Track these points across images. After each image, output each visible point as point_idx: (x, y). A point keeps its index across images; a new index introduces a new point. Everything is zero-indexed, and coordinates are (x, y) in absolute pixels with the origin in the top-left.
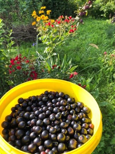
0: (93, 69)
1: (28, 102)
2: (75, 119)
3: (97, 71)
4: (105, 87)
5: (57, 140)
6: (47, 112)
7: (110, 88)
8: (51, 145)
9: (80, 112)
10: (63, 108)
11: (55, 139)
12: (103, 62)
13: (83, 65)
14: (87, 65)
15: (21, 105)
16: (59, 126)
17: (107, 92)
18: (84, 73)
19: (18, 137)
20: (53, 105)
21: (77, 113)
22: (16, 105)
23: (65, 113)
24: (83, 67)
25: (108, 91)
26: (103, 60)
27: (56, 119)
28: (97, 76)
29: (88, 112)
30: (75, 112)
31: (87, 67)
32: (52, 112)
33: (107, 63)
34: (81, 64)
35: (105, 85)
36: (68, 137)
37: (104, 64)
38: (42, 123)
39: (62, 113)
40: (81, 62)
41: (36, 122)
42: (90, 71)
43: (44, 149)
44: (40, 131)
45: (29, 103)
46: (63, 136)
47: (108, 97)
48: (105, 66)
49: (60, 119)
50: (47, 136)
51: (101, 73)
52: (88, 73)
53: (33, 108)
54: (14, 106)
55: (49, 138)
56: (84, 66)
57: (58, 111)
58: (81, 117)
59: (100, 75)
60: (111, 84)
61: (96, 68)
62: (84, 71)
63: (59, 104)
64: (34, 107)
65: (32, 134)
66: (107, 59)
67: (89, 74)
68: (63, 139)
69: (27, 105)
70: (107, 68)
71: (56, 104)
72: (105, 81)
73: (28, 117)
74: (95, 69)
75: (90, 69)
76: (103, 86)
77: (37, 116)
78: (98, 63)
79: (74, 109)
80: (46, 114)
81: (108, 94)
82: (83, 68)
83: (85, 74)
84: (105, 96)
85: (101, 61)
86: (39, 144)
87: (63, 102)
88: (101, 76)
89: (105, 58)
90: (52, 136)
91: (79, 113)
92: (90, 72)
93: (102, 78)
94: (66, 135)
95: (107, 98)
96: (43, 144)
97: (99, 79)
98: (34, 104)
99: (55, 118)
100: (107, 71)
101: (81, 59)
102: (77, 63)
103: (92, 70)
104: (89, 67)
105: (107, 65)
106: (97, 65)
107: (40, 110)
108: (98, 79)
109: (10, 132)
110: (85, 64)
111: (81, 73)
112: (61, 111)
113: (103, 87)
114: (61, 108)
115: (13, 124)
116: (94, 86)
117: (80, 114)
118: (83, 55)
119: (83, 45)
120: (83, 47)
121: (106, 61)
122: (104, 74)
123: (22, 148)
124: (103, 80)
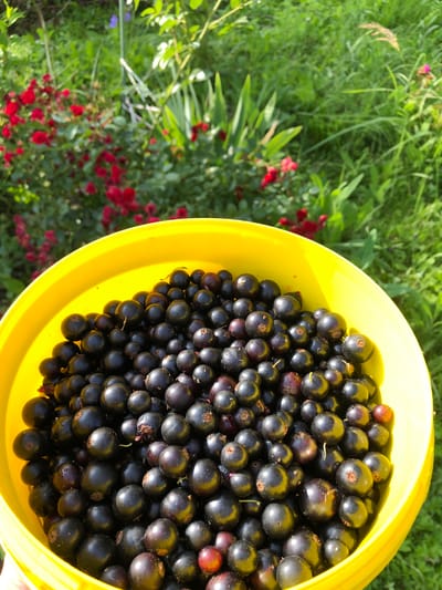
0: (368, 142)
1: (106, 332)
2: (314, 392)
3: (380, 149)
4: (407, 219)
5: (254, 493)
6: (198, 371)
7: (425, 223)
8: (233, 515)
9: (331, 354)
10: (263, 348)
11: (247, 492)
12: (411, 109)
13: (326, 120)
14: (340, 121)
15: (78, 343)
16: (254, 433)
17: (411, 238)
18: (326, 157)
19: (97, 496)
20: (217, 334)
21: (318, 364)
22: (58, 349)
23: (270, 370)
24: (325, 130)
25: (416, 237)
26: (411, 103)
27: (241, 403)
28: (381, 170)
29: (364, 356)
30: (309, 357)
31: (340, 129)
32: (217, 369)
33: (429, 115)
34: (316, 117)
35: (409, 208)
36: (295, 472)
37: (413, 118)
38: (186, 429)
39: (257, 369)
40: (318, 109)
41: (158, 425)
42: (352, 146)
43: (207, 535)
44: (182, 466)
45: (115, 335)
47: (414, 261)
48: (416, 128)
49: (254, 401)
50: (214, 482)
51: (397, 157)
52: (345, 155)
53: (135, 358)
54: (50, 356)
55: (224, 489)
56: (329, 125)
57: (243, 362)
58: (340, 378)
59: (394, 165)
60: (431, 208)
61: (377, 135)
62: (327, 148)
63: (243, 328)
64: (139, 353)
65: (151, 478)
66: (428, 96)
67: (347, 161)
68: (282, 488)
69: (105, 345)
70: (421, 142)
71: (227, 329)
72: (409, 194)
73: (121, 405)
74: (375, 138)
75: (355, 139)
76: (398, 212)
77: (158, 392)
78: (389, 115)
79: (307, 346)
80: (194, 382)
81: (414, 246)
82: (326, 137)
83: (331, 160)
84: (404, 256)
85: (402, 105)
86: (186, 513)
87: (257, 323)
88: (396, 171)
89: (423, 93)
90: (236, 478)
91: (328, 358)
92: (350, 153)
93: (397, 182)
94: (288, 468)
95: (408, 263)
96: (200, 515)
97: (387, 184)
98: (134, 337)
99: (237, 398)
100: (424, 152)
101: (320, 94)
102: (301, 110)
103: (363, 143)
104: (350, 133)
105: (426, 126)
106: (383, 123)
107: (165, 362)
108: (381, 182)
109: (56, 475)
110: (333, 117)
111: (313, 155)
112: (253, 363)
113: (399, 220)
114: (252, 346)
115: (61, 438)
116: (361, 216)
117: (333, 363)
118: (330, 74)
119: (332, 26)
120: (334, 33)
121: (425, 108)
122: (411, 165)
123: (120, 536)
124: (403, 186)
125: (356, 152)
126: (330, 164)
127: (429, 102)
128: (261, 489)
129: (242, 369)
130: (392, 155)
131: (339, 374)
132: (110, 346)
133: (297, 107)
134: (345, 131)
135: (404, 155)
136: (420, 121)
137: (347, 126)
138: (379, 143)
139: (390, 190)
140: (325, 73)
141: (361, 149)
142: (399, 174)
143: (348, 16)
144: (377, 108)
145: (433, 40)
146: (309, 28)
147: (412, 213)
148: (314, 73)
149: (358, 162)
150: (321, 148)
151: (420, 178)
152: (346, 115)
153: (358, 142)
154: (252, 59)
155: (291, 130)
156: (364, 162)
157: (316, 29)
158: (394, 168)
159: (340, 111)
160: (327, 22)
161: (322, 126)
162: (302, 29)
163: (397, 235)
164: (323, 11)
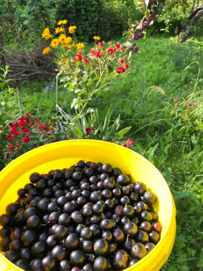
0: (156, 129)
1: (46, 181)
2: (128, 213)
3: (162, 132)
4: (179, 160)
5: (92, 252)
6: (79, 199)
7: (188, 162)
8: (81, 260)
9: (139, 200)
10: (109, 193)
11: (89, 250)
12: (173, 115)
13: (138, 121)
14: (144, 122)
15: (35, 184)
16: (97, 226)
17: (183, 169)
18: (139, 137)
19: (26, 243)
20: (91, 186)
21: (132, 203)
22: (27, 185)
23: (110, 202)
24: (138, 125)
25: (185, 168)
26: (172, 112)
27: (94, 213)
28: (164, 140)
29: (152, 201)
30: (129, 200)
31: (144, 125)
32: (87, 199)
33: (179, 117)
34: (133, 120)
35: (179, 156)
36: (112, 245)
37: (174, 118)
38: (69, 220)
39: (105, 202)
40: (134, 117)
41: (57, 216)
42: (150, 131)
43: (69, 266)
44: (63, 234)
45: (50, 182)
46: (105, 245)
48: (176, 122)
49: (100, 213)
50: (76, 243)
51: (170, 135)
52: (148, 135)
53: (56, 191)
54: (23, 188)
55: (79, 247)
56: (140, 123)
57: (99, 198)
58: (140, 210)
60: (189, 155)
61: (160, 126)
62: (140, 132)
63: (102, 185)
64: (57, 190)
65: (49, 239)
66: (178, 110)
67: (149, 137)
68: (105, 250)
69: (46, 186)
70: (179, 128)
71: (96, 185)
72: (178, 150)
73: (45, 208)
74: (159, 127)
75: (151, 128)
76: (175, 158)
77: (61, 206)
78: (163, 118)
80: (77, 203)
81: (185, 172)
82: (138, 128)
83: (142, 137)
84: (181, 176)
85: (168, 114)
86: (61, 256)
87: (108, 183)
88: (171, 140)
89: (176, 109)
90: (85, 244)
91: (137, 202)
92: (150, 134)
93: (172, 144)
94: (110, 242)
96: (67, 258)
97: (168, 146)
98: (57, 184)
99: (93, 211)
100: (181, 132)
101: (133, 111)
102: (127, 118)
103: (154, 129)
105: (180, 121)
106: (161, 121)
107: (67, 195)
108: (165, 145)
109: (12, 233)
110: (140, 120)
111: (134, 136)
112: (104, 199)
113: (176, 161)
114: (104, 192)
115: (18, 220)
116: (160, 161)
117: (139, 204)
118: (136, 103)
119: (133, 84)
120: (134, 87)
121: (178, 114)
122: (176, 137)
123: (32, 263)
124: (175, 147)
125: (152, 134)
126: (142, 139)
127: (179, 112)
128: (95, 249)
129: (98, 200)
130: (168, 134)
131: (140, 208)
132: (47, 186)
133: (125, 117)
134: (147, 125)
135: (173, 134)
136: (177, 120)
137: (147, 123)
138: (161, 129)
139: (169, 149)
140: (134, 103)
141: (154, 132)
142: (172, 141)
143: (139, 81)
144: (158, 115)
145: (174, 88)
146: (125, 86)
147: (181, 158)
148: (129, 103)
149: (154, 137)
150: (137, 133)
151: (182, 143)
152: (146, 119)
153: (152, 129)
154: (104, 99)
155: (127, 128)
156: (156, 137)
157: (127, 86)
158: (170, 139)
159: (143, 117)
160: (131, 83)
161: (136, 124)
162: (122, 86)
163: (176, 168)
164: (128, 79)
